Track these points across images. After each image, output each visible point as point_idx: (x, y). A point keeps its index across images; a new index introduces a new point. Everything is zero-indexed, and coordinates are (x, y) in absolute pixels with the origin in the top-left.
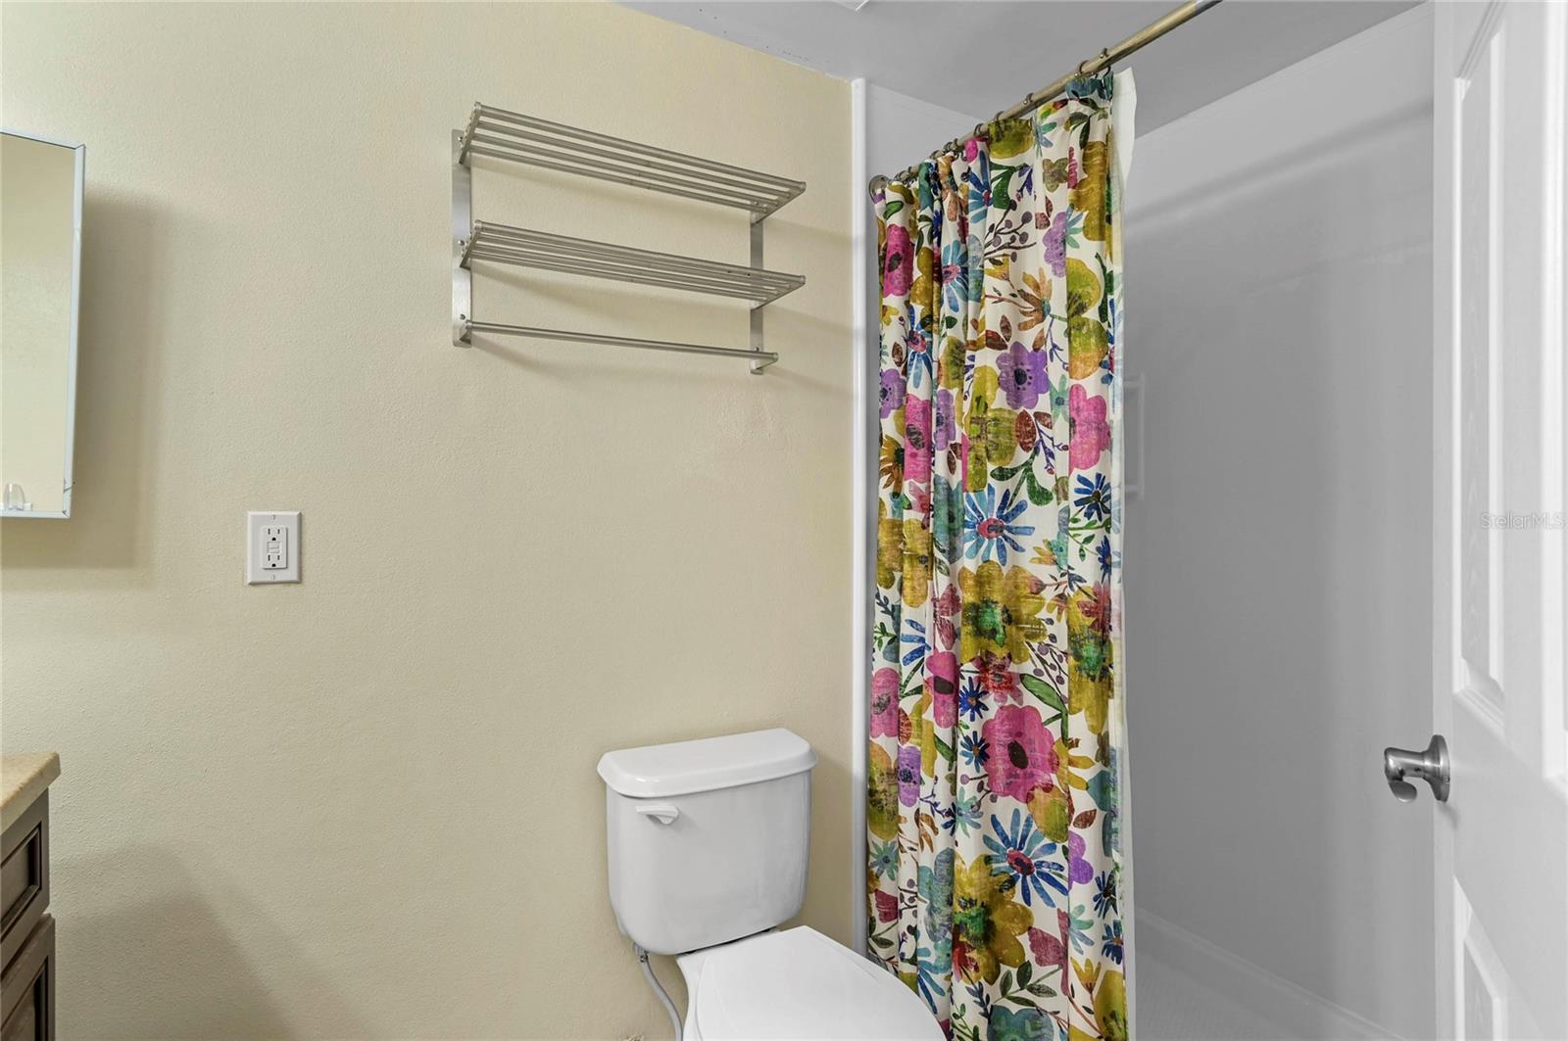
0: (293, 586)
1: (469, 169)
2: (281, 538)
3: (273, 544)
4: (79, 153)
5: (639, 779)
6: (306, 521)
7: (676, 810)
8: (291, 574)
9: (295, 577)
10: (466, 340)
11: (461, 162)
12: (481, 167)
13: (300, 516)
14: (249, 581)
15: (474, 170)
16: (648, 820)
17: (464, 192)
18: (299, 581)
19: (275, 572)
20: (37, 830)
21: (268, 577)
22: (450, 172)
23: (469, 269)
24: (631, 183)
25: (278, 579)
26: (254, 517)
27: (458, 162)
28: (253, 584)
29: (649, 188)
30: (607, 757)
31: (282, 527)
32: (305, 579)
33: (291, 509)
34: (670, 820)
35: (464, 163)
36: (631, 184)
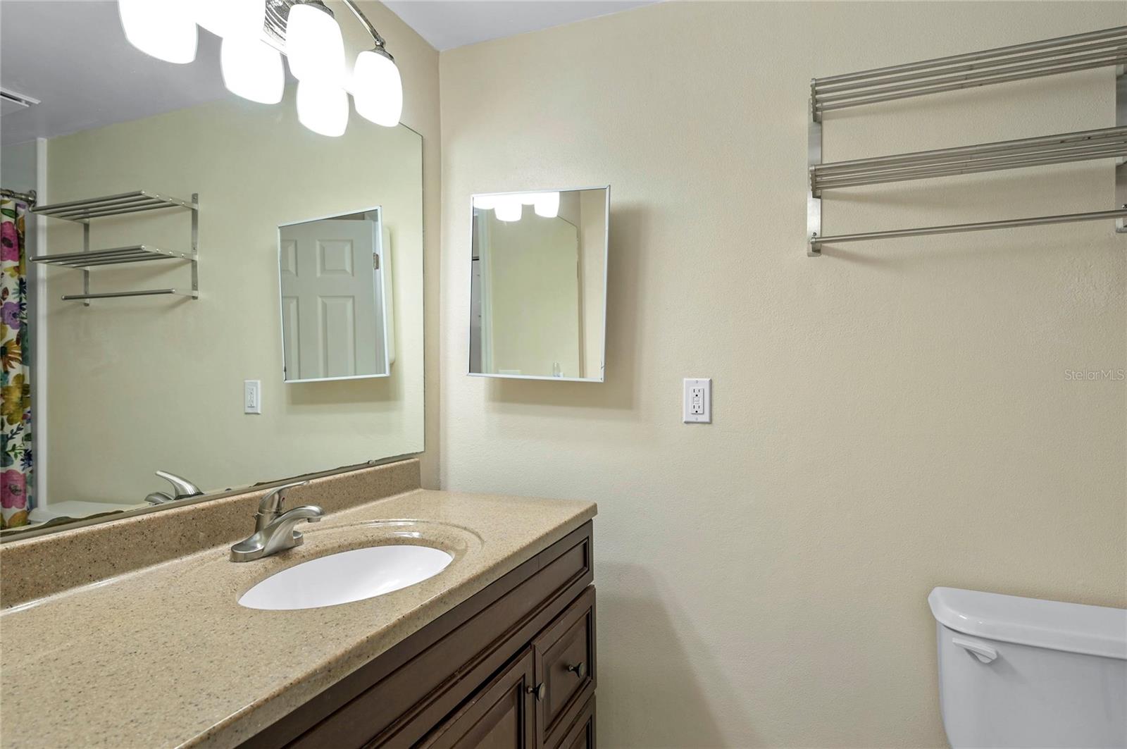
0: (707, 425)
1: (820, 123)
2: (700, 395)
3: (696, 399)
4: (607, 190)
5: (961, 616)
6: (715, 384)
7: (994, 653)
8: (706, 418)
9: (708, 420)
10: (816, 250)
11: (815, 120)
12: (828, 119)
13: (711, 381)
14: (684, 420)
15: (825, 122)
16: (966, 654)
17: (817, 139)
18: (710, 422)
19: (696, 416)
20: (587, 540)
21: (693, 419)
22: (807, 129)
23: (819, 197)
24: (962, 86)
25: (699, 420)
26: (687, 382)
27: (812, 121)
28: (686, 423)
29: (981, 85)
30: (937, 591)
31: (700, 388)
32: (713, 422)
33: (706, 377)
34: (988, 661)
35: (817, 120)
36: (962, 88)
